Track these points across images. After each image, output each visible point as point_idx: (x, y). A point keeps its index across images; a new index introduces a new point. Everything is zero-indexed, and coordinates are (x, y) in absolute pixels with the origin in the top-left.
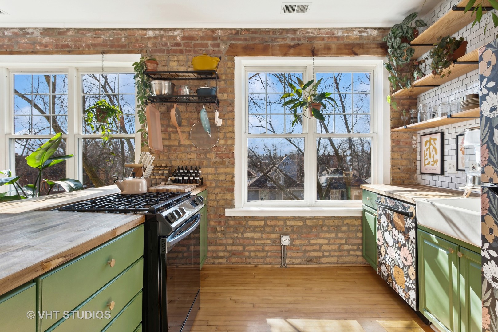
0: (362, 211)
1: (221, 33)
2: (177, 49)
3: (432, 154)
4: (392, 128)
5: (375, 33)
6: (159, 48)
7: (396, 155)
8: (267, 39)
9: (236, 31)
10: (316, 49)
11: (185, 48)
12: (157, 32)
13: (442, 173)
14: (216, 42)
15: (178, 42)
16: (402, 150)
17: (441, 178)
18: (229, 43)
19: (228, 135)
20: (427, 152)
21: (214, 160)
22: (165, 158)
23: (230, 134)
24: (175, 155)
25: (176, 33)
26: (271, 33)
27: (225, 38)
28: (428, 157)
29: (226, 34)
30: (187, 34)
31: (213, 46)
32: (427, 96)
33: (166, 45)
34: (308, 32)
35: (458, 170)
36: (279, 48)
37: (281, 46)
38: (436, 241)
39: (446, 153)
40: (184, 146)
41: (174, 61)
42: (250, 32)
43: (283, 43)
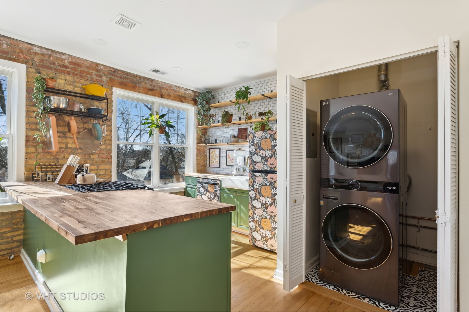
0: (185, 188)
1: (103, 68)
2: (65, 70)
3: (215, 158)
4: (197, 144)
5: (191, 92)
6: (46, 64)
7: (199, 158)
8: (135, 81)
9: (114, 70)
10: (163, 94)
11: (72, 71)
12: (44, 51)
13: (220, 167)
14: (99, 74)
15: (65, 64)
16: (201, 155)
17: (219, 169)
18: (109, 76)
19: (108, 142)
20: (213, 157)
21: (97, 160)
22: (52, 158)
23: (109, 141)
24: (63, 155)
25: (64, 57)
26: (138, 78)
27: (106, 73)
28: (213, 159)
29: (107, 70)
30: (74, 60)
31: (97, 76)
32: (213, 130)
33: (54, 64)
34: (159, 83)
35: (227, 165)
36: (142, 89)
37: (144, 88)
38: (229, 192)
39: (221, 158)
40: (71, 148)
41: (62, 79)
42: (124, 74)
43: (145, 86)
